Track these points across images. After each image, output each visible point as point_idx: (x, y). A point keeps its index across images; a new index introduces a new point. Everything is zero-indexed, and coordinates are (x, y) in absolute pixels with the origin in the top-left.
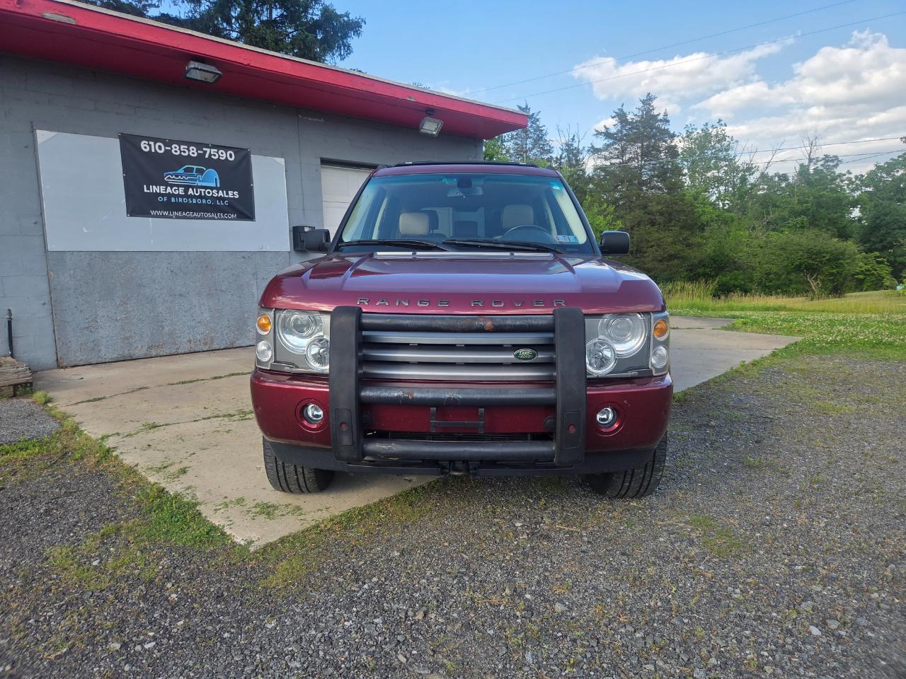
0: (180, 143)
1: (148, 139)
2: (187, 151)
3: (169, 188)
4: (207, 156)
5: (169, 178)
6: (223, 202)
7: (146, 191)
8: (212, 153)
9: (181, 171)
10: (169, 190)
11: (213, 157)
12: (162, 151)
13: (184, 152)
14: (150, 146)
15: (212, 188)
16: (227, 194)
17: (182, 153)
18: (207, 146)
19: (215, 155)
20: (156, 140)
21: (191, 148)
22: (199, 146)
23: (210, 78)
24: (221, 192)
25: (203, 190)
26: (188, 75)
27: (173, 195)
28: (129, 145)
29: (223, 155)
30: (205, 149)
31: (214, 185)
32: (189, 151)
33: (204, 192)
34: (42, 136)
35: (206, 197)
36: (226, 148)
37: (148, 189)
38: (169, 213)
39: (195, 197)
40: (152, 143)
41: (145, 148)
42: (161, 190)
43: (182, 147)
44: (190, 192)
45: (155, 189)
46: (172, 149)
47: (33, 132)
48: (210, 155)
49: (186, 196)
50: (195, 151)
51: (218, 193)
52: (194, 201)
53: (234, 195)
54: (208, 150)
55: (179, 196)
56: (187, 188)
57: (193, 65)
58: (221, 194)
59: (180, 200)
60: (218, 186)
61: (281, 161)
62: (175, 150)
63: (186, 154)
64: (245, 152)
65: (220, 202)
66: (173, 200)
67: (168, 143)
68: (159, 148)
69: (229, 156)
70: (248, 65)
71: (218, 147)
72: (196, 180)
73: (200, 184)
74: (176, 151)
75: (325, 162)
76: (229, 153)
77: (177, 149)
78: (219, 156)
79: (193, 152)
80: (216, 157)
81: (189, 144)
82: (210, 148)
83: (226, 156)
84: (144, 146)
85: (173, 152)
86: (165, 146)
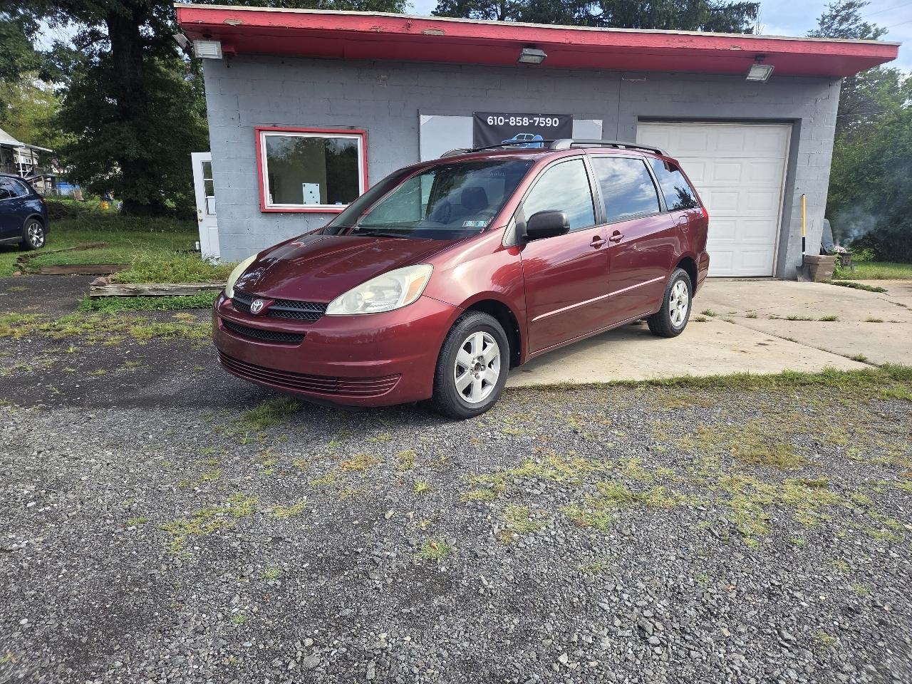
0: (516, 115)
1: (493, 114)
2: (520, 121)
4: (536, 125)
8: (541, 121)
9: (515, 139)
11: (541, 125)
12: (502, 124)
13: (519, 123)
14: (494, 119)
18: (537, 115)
19: (542, 123)
20: (498, 115)
21: (524, 119)
22: (531, 116)
23: (537, 60)
26: (521, 60)
28: (479, 120)
29: (549, 122)
30: (535, 119)
32: (522, 121)
34: (424, 119)
36: (552, 116)
40: (496, 118)
41: (490, 122)
43: (517, 118)
46: (510, 121)
47: (418, 117)
48: (539, 123)
50: (527, 121)
54: (537, 119)
57: (526, 51)
61: (599, 122)
62: (512, 121)
63: (520, 124)
64: (567, 118)
67: (507, 116)
68: (500, 121)
69: (555, 122)
70: (570, 43)
71: (545, 116)
74: (513, 123)
75: (643, 119)
76: (554, 120)
77: (514, 121)
78: (546, 123)
80: (544, 124)
81: (523, 115)
82: (539, 117)
83: (552, 125)
84: (490, 120)
85: (510, 123)
86: (505, 119)
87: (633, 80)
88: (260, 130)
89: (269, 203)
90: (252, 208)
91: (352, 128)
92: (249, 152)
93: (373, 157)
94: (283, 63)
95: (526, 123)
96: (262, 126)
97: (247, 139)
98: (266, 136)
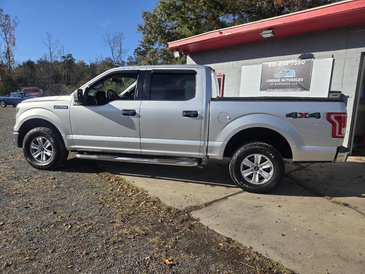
2: (284, 64)
3: (275, 80)
4: (292, 64)
5: (276, 76)
6: (295, 83)
7: (267, 82)
9: (281, 72)
10: (275, 81)
11: (295, 64)
13: (283, 64)
15: (291, 78)
16: (298, 80)
17: (283, 65)
19: (296, 63)
20: (273, 62)
23: (271, 35)
24: (295, 79)
25: (287, 79)
27: (276, 82)
30: (292, 62)
31: (292, 76)
33: (288, 80)
34: (243, 68)
35: (288, 82)
36: (301, 59)
37: (268, 81)
38: (273, 90)
39: (284, 82)
41: (270, 66)
42: (272, 81)
43: (283, 62)
44: (282, 80)
45: (270, 81)
46: (279, 64)
47: (241, 67)
49: (281, 82)
51: (294, 80)
52: (283, 84)
53: (301, 80)
55: (278, 82)
56: (281, 79)
58: (295, 80)
59: (278, 84)
60: (294, 76)
61: (331, 59)
63: (284, 65)
65: (294, 84)
66: (275, 84)
70: (284, 24)
71: (297, 59)
72: (285, 75)
73: (287, 77)
74: (280, 65)
76: (302, 61)
78: (298, 63)
80: (296, 64)
81: (285, 61)
82: (294, 60)
83: (301, 63)
85: (279, 65)
86: (277, 63)
87: (358, 31)
95: (287, 64)
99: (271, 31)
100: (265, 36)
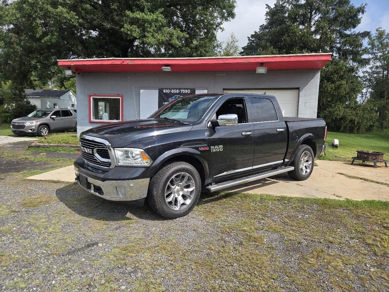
0: (174, 89)
1: (166, 89)
4: (181, 92)
5: (170, 100)
6: (185, 106)
7: (163, 104)
9: (173, 97)
14: (166, 91)
18: (182, 89)
19: (184, 92)
20: (167, 89)
22: (179, 89)
23: (169, 70)
28: (161, 91)
29: (186, 91)
32: (176, 91)
34: (142, 91)
36: (187, 89)
40: (166, 90)
45: (166, 103)
47: (140, 90)
48: (182, 92)
61: (206, 91)
62: (173, 91)
64: (193, 90)
67: (171, 90)
68: (168, 91)
69: (189, 91)
70: (179, 64)
71: (185, 89)
75: (226, 89)
79: (178, 91)
81: (176, 89)
84: (164, 91)
86: (170, 90)
87: (220, 75)
88: (90, 96)
89: (93, 119)
90: (87, 121)
91: (118, 94)
92: (87, 103)
93: (125, 104)
94: (98, 74)
96: (91, 95)
97: (87, 98)
98: (93, 98)
99: (169, 68)
100: (164, 70)
